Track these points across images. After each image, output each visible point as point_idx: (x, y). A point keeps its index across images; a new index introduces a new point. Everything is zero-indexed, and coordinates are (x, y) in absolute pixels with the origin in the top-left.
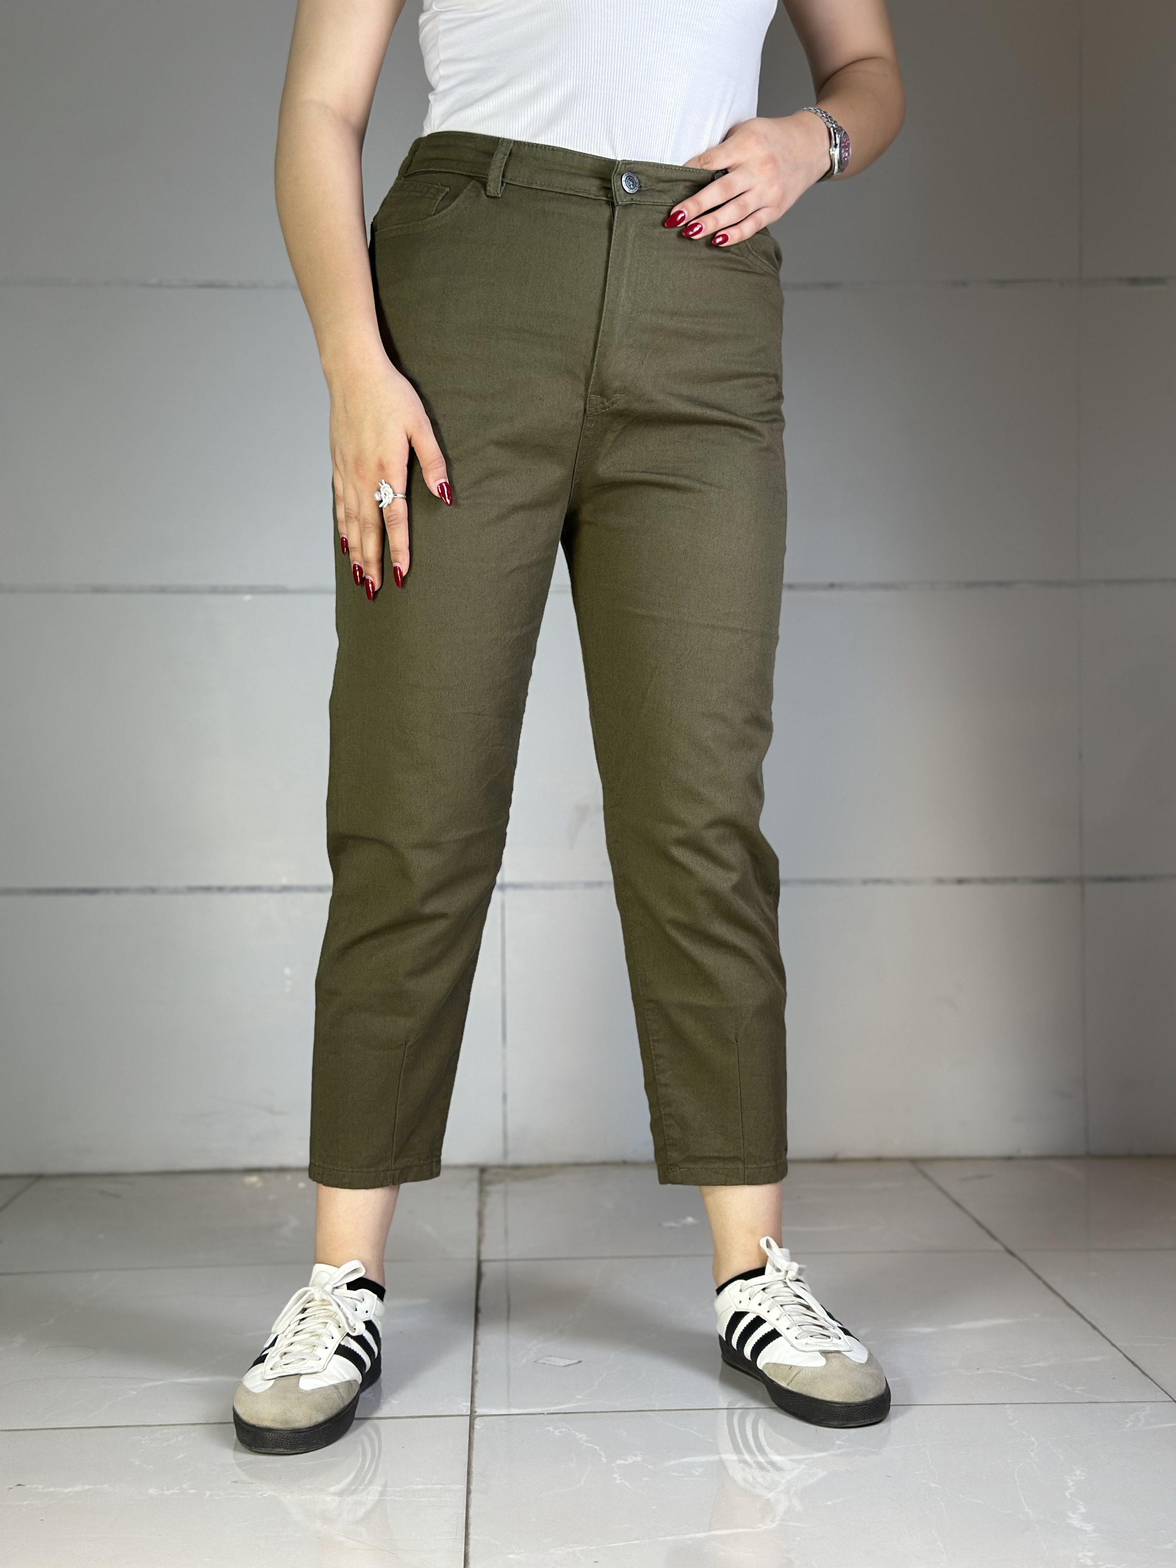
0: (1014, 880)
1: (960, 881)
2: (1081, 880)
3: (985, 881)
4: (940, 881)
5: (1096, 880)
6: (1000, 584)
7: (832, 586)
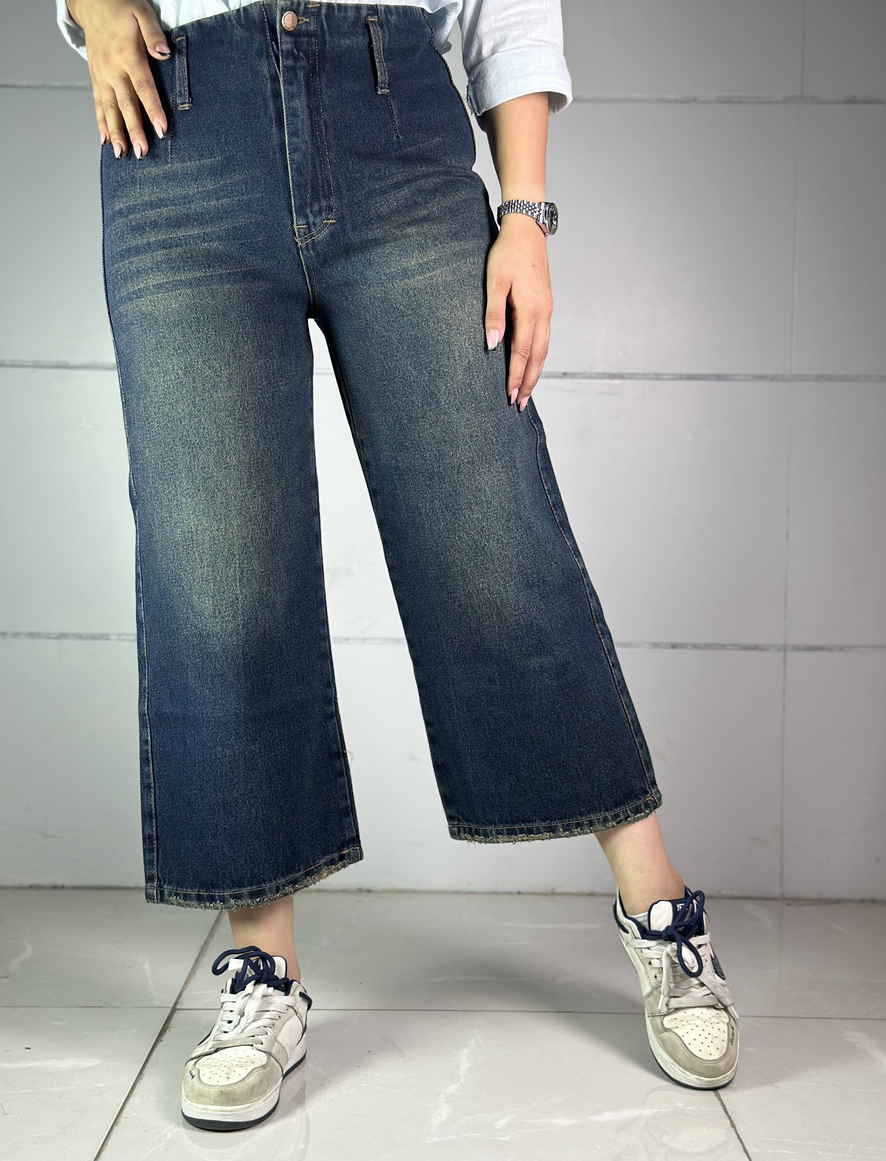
0: (723, 647)
1: (674, 646)
2: (784, 649)
3: (696, 646)
4: (656, 645)
5: (797, 648)
6: (720, 377)
7: (565, 374)
